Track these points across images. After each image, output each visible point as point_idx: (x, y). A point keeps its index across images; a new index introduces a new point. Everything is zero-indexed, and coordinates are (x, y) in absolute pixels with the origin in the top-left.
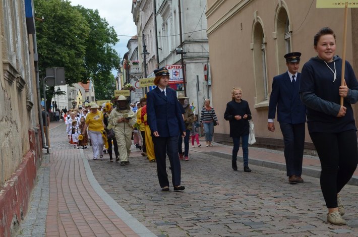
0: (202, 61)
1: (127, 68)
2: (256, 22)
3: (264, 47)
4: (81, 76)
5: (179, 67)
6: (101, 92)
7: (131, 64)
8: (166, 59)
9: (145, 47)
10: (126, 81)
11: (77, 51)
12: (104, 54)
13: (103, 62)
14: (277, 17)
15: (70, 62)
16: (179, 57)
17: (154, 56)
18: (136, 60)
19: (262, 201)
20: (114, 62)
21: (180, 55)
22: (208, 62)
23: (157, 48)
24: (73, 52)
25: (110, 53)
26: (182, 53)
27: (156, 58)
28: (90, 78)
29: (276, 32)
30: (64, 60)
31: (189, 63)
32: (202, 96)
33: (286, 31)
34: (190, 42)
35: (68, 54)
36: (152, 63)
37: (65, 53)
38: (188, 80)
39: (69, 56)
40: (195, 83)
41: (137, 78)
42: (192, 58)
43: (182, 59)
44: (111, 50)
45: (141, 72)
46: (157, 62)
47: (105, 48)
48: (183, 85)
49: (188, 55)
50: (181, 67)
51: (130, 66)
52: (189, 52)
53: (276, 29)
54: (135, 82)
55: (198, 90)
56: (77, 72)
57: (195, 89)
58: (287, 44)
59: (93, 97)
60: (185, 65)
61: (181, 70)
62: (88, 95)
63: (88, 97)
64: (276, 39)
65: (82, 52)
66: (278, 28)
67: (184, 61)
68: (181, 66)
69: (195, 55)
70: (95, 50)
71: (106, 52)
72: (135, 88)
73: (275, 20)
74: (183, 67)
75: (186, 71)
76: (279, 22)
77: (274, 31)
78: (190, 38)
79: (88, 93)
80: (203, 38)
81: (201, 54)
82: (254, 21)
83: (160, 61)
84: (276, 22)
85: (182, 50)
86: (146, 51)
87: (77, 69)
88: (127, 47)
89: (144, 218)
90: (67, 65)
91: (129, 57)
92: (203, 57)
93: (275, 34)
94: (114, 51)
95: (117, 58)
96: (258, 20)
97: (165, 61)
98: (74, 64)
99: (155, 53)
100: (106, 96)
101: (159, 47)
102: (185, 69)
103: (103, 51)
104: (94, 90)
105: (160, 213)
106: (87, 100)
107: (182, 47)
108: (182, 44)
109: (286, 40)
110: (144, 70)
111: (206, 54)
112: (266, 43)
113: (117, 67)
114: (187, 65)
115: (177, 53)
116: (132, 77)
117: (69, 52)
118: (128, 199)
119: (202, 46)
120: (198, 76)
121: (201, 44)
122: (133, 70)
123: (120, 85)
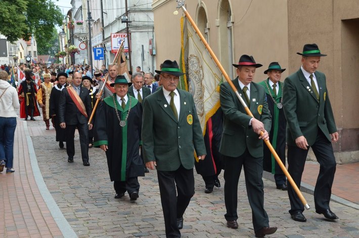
0: (147, 30)
1: (71, 28)
2: (200, 6)
3: (207, 31)
4: (23, 33)
5: (124, 36)
6: (44, 47)
7: (75, 24)
8: (111, 24)
9: (89, 14)
10: (70, 38)
11: (19, 6)
12: (46, 10)
13: (45, 19)
14: (220, 5)
15: (10, 18)
16: (124, 26)
17: (99, 20)
18: (80, 20)
19: (200, 209)
20: (57, 19)
21: (126, 23)
22: (153, 31)
23: (102, 12)
24: (13, 7)
25: (53, 9)
26: (127, 22)
27: (101, 21)
28: (33, 34)
29: (218, 20)
30: (4, 16)
31: (134, 32)
32: (147, 66)
33: (229, 20)
34: (135, 11)
35: (9, 9)
36: (97, 26)
37: (5, 8)
38: (133, 49)
39: (9, 12)
40: (140, 52)
41: (81, 38)
42: (137, 27)
43: (128, 28)
44: (54, 6)
45: (85, 32)
46: (101, 25)
47: (47, 3)
48: (128, 53)
49: (133, 24)
50: (126, 36)
51: (74, 26)
52: (134, 21)
53: (219, 16)
54: (80, 42)
55: (143, 59)
56: (18, 28)
57: (140, 58)
58: (229, 31)
59: (35, 52)
60: (130, 34)
61: (126, 39)
62: (30, 49)
63: (30, 52)
64: (218, 26)
65: (23, 8)
66: (221, 15)
67: (129, 30)
68: (126, 34)
69: (140, 24)
70: (38, 5)
71: (49, 8)
72: (79, 49)
73: (218, 8)
74: (128, 36)
75: (131, 39)
76: (221, 10)
77: (217, 19)
78: (136, 7)
79: (30, 47)
80: (149, 7)
81: (146, 23)
82: (198, 5)
83: (105, 26)
84: (219, 10)
85: (127, 19)
86: (91, 18)
87: (19, 25)
88: (71, 3)
89: (88, 231)
90: (7, 21)
91: (73, 14)
92: (148, 27)
93: (218, 21)
94: (57, 7)
95: (61, 14)
96: (202, 5)
97: (111, 26)
98: (15, 21)
99: (100, 17)
100: (49, 52)
101: (104, 11)
102: (130, 37)
103: (45, 7)
104: (36, 44)
105: (103, 224)
106: (29, 56)
107: (127, 16)
108: (127, 13)
109: (228, 28)
110: (88, 31)
111: (152, 24)
112: (209, 29)
113: (60, 24)
114: (132, 34)
115: (122, 22)
116: (76, 37)
117: (9, 7)
118: (73, 202)
119: (148, 16)
120: (143, 46)
121: (146, 13)
122: (77, 30)
123: (64, 41)
